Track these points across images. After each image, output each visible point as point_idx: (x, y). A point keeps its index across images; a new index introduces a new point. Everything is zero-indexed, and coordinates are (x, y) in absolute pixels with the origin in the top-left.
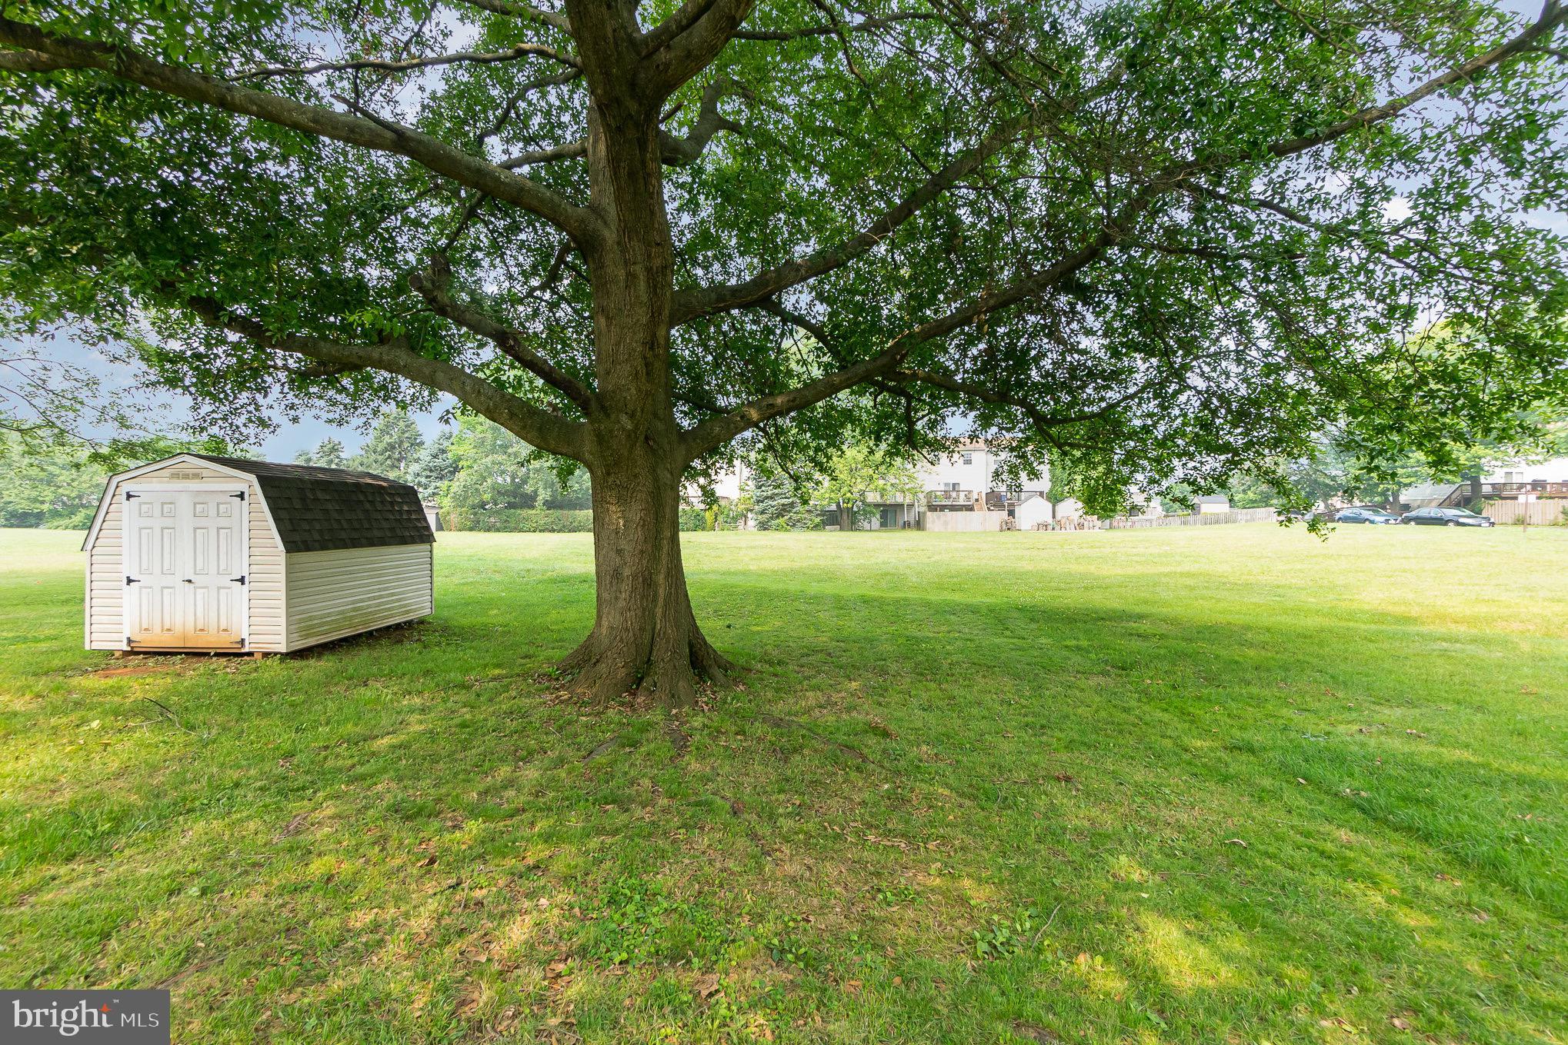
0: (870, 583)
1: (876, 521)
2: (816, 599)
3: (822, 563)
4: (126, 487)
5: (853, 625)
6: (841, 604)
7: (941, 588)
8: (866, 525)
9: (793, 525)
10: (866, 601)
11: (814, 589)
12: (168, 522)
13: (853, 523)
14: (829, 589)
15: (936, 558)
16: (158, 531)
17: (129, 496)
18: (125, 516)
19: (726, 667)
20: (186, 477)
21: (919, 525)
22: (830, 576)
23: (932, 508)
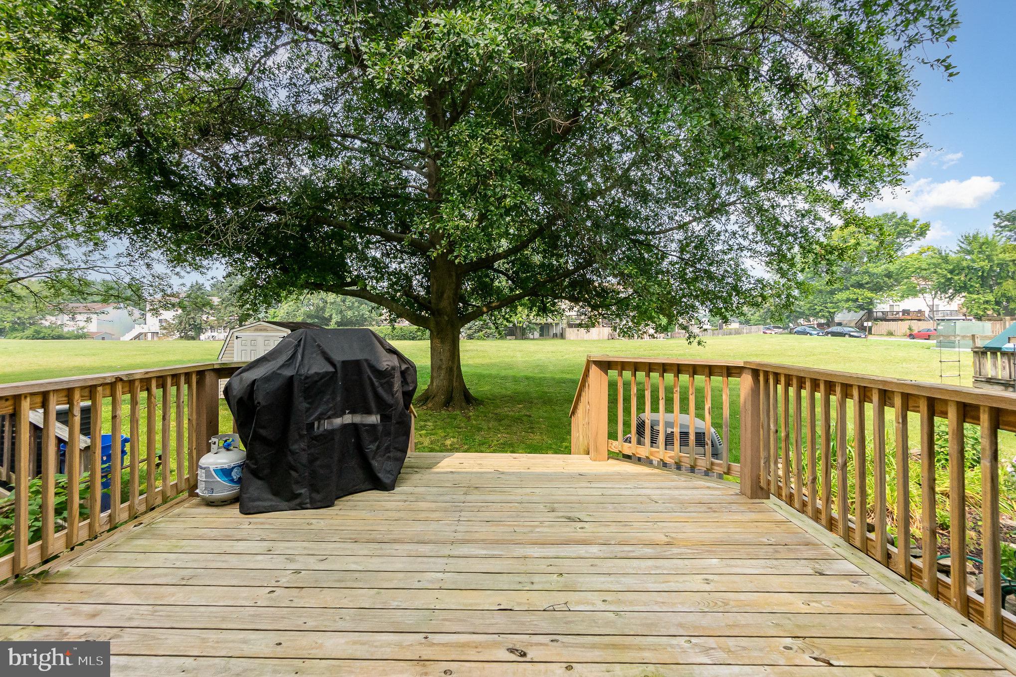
0: (530, 370)
1: (537, 334)
2: (505, 378)
3: (507, 360)
4: (236, 334)
5: (521, 388)
6: (515, 380)
7: (563, 372)
8: (531, 337)
9: (488, 336)
10: (527, 378)
11: (503, 373)
12: (253, 348)
13: (523, 335)
14: (511, 373)
15: (567, 356)
16: (249, 351)
17: (237, 338)
18: (235, 346)
19: (476, 400)
20: (261, 330)
21: (562, 336)
22: (510, 367)
23: (570, 326)
